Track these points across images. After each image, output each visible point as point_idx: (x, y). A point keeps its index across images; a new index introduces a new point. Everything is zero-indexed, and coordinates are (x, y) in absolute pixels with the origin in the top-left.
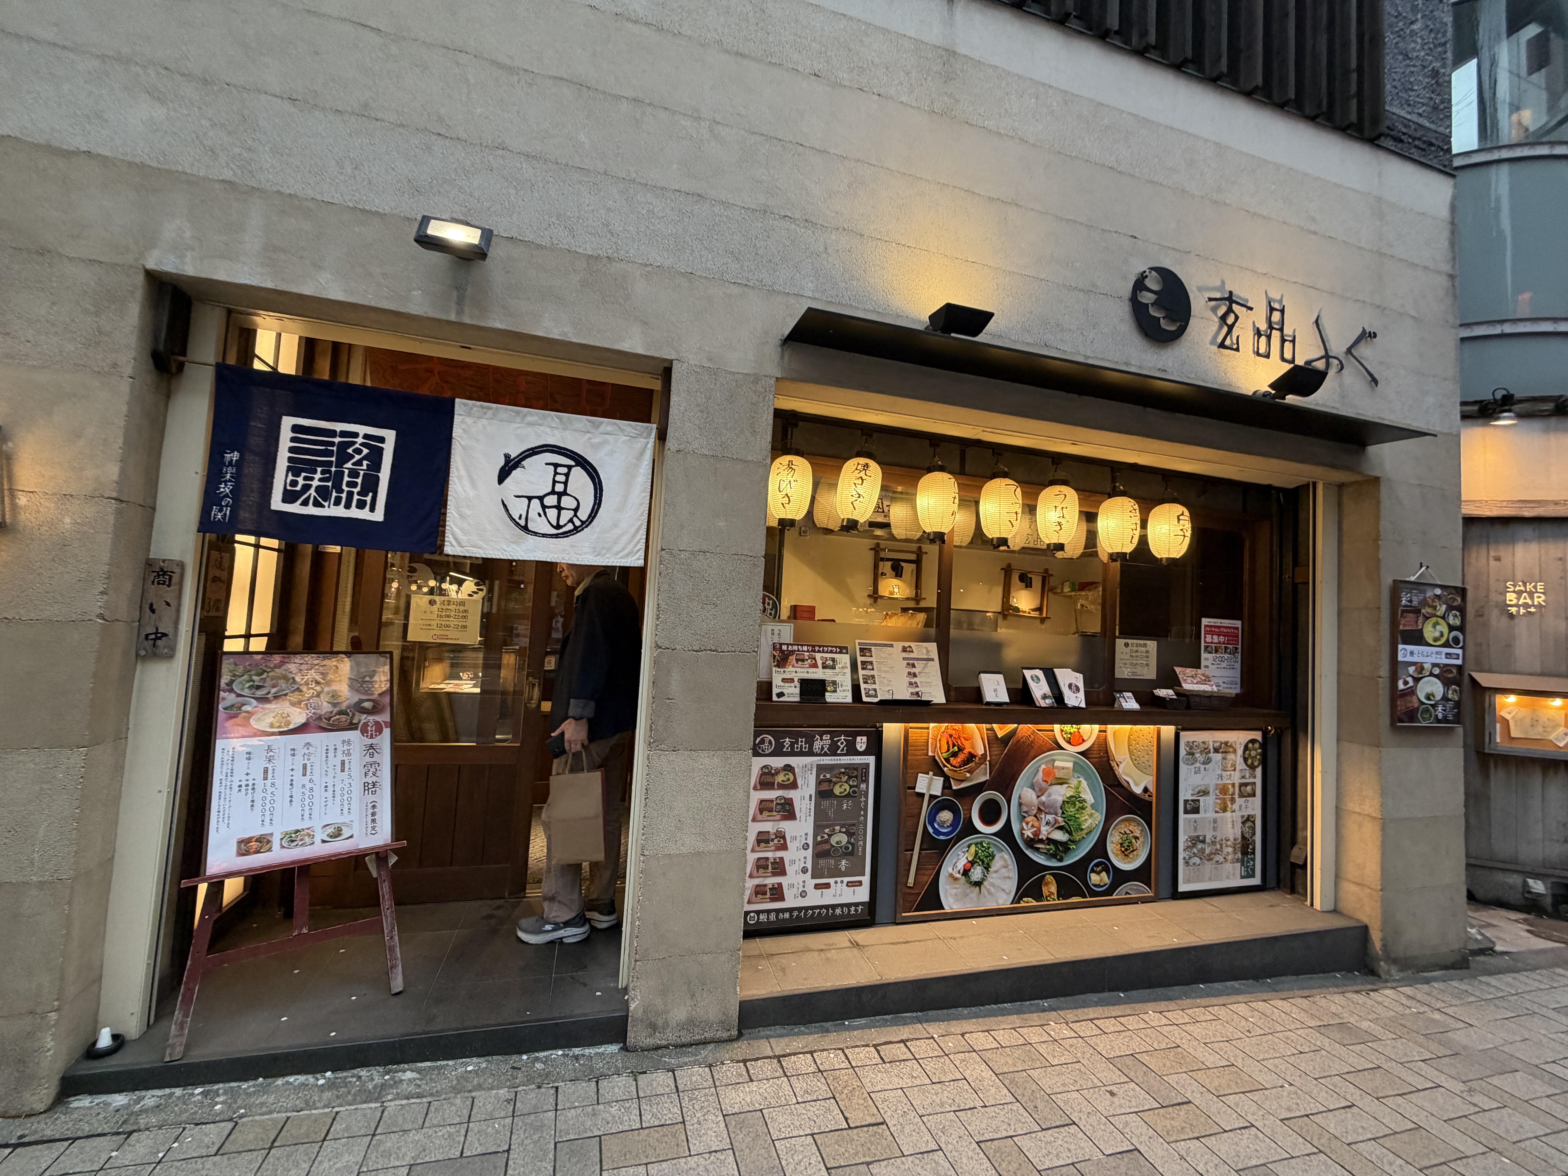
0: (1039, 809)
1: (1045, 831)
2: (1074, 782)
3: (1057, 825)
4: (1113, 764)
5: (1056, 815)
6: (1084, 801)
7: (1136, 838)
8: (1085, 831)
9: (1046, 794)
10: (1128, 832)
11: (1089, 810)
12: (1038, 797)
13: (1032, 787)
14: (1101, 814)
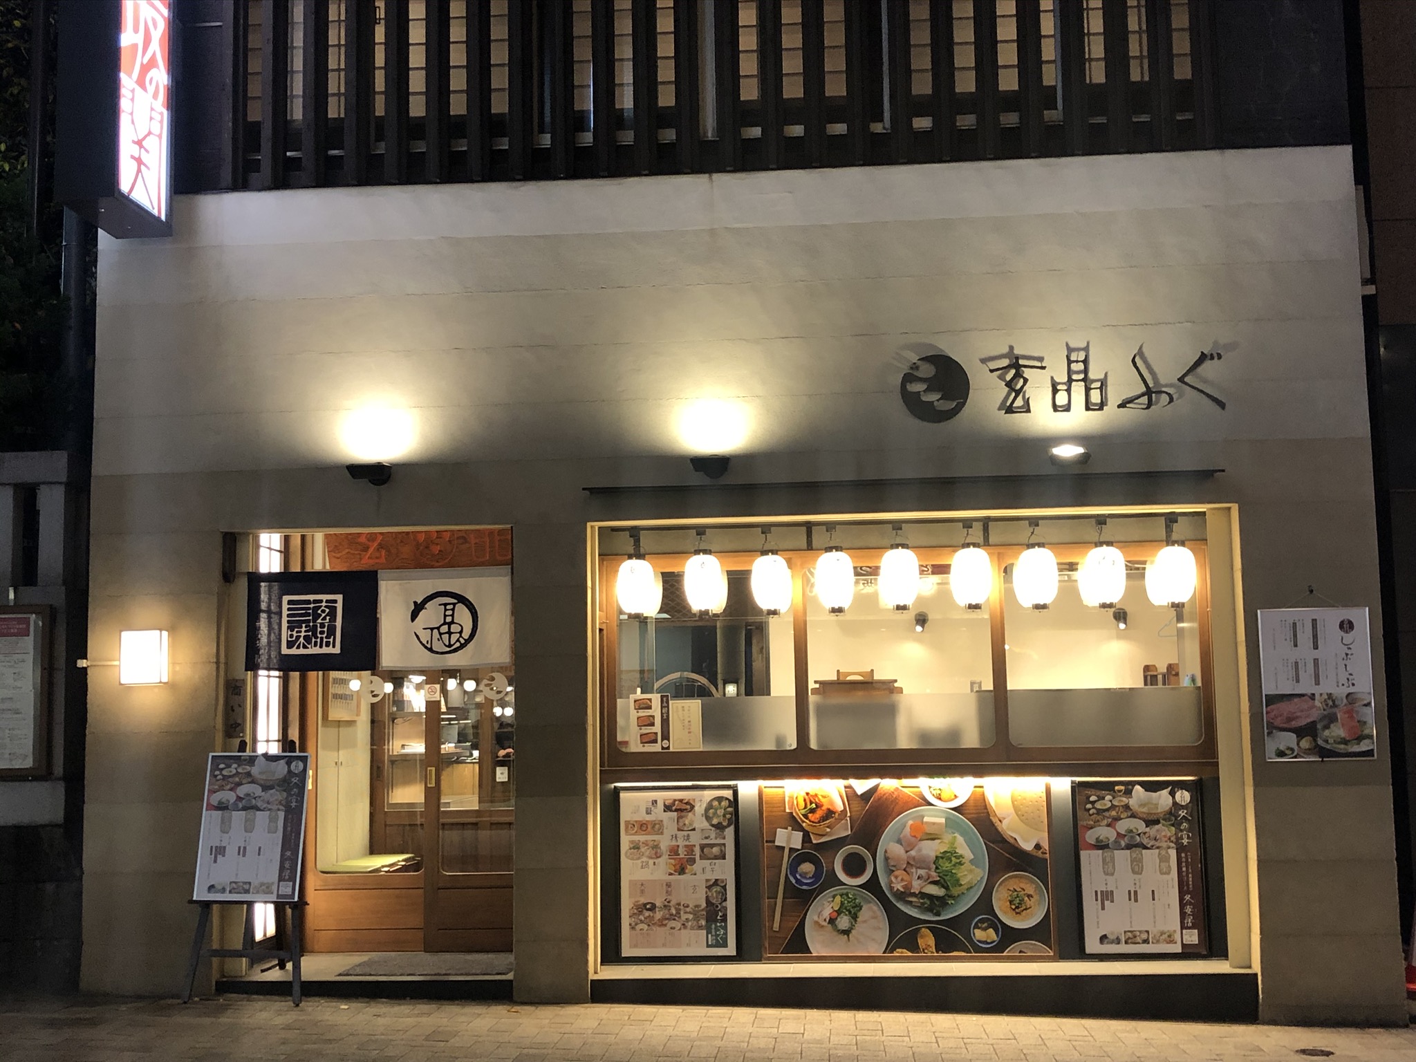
0: (908, 863)
1: (916, 886)
2: (947, 837)
3: (930, 880)
4: (994, 820)
5: (930, 869)
6: (961, 856)
7: (1029, 896)
8: (966, 887)
9: (916, 848)
10: (1018, 889)
11: (967, 865)
12: (907, 852)
13: (899, 842)
14: (984, 870)
